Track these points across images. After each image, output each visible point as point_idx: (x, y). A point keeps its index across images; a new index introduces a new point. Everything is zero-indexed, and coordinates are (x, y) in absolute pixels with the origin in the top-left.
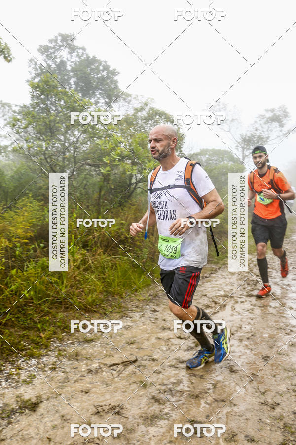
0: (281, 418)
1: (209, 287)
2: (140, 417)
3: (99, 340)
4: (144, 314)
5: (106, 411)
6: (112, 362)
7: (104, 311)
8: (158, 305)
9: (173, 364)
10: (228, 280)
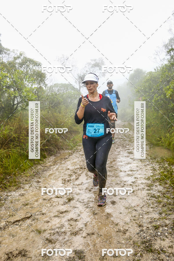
0: (130, 238)
1: (69, 164)
2: (40, 255)
3: (3, 206)
4: (31, 185)
5: (15, 255)
6: (14, 220)
7: (4, 186)
8: (39, 178)
9: (56, 215)
10: (80, 158)
